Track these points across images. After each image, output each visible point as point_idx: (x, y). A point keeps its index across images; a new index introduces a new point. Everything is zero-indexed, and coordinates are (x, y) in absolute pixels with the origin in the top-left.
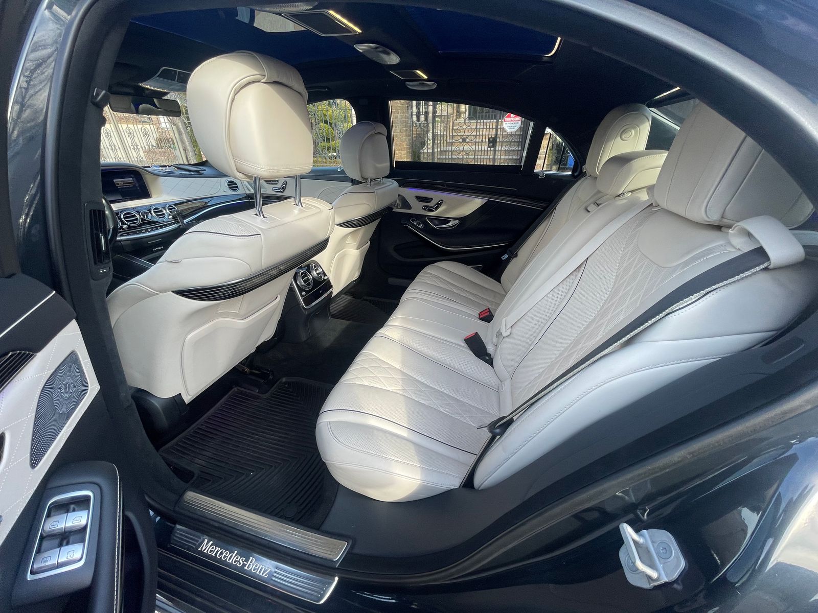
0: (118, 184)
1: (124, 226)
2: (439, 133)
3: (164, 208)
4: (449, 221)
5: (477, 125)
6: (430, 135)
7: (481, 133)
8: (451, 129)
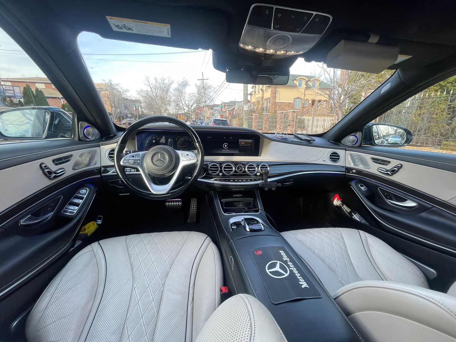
0: (241, 143)
1: (221, 174)
3: (258, 167)
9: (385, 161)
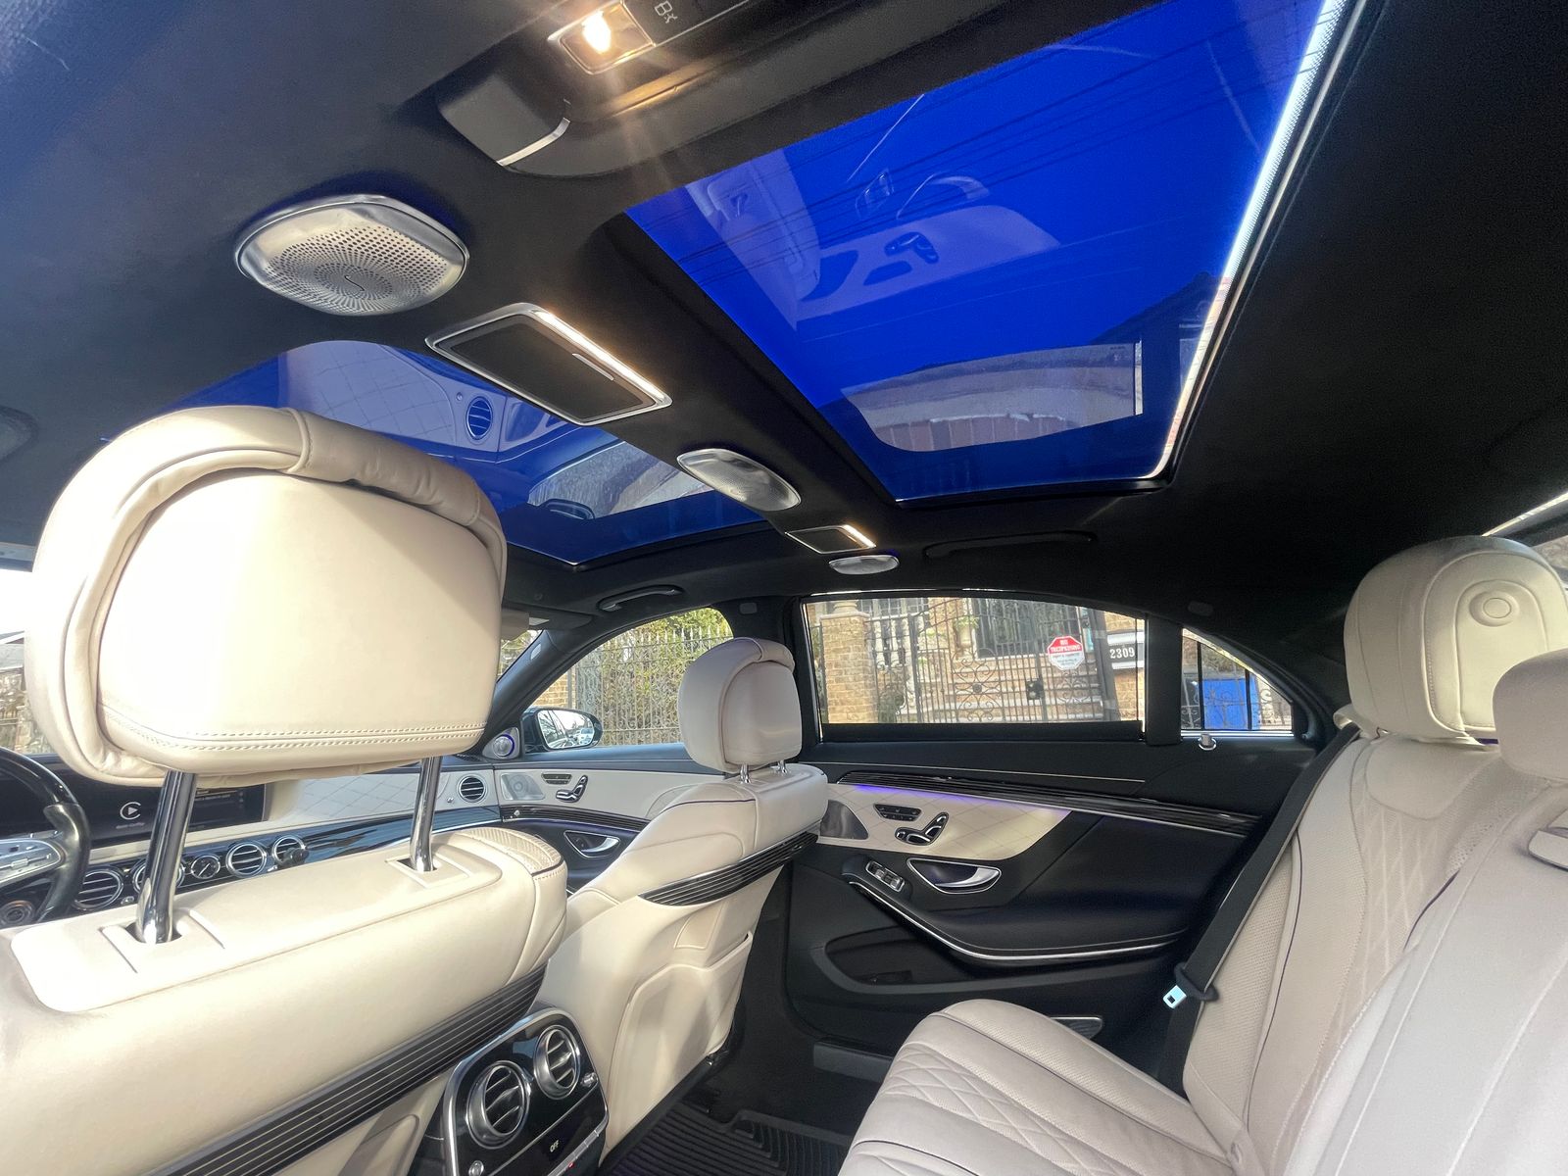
1: (127, 900)
2: (928, 681)
3: (269, 851)
4: (971, 872)
5: (997, 663)
6: (911, 684)
7: (1009, 677)
8: (949, 674)
9: (564, 776)
